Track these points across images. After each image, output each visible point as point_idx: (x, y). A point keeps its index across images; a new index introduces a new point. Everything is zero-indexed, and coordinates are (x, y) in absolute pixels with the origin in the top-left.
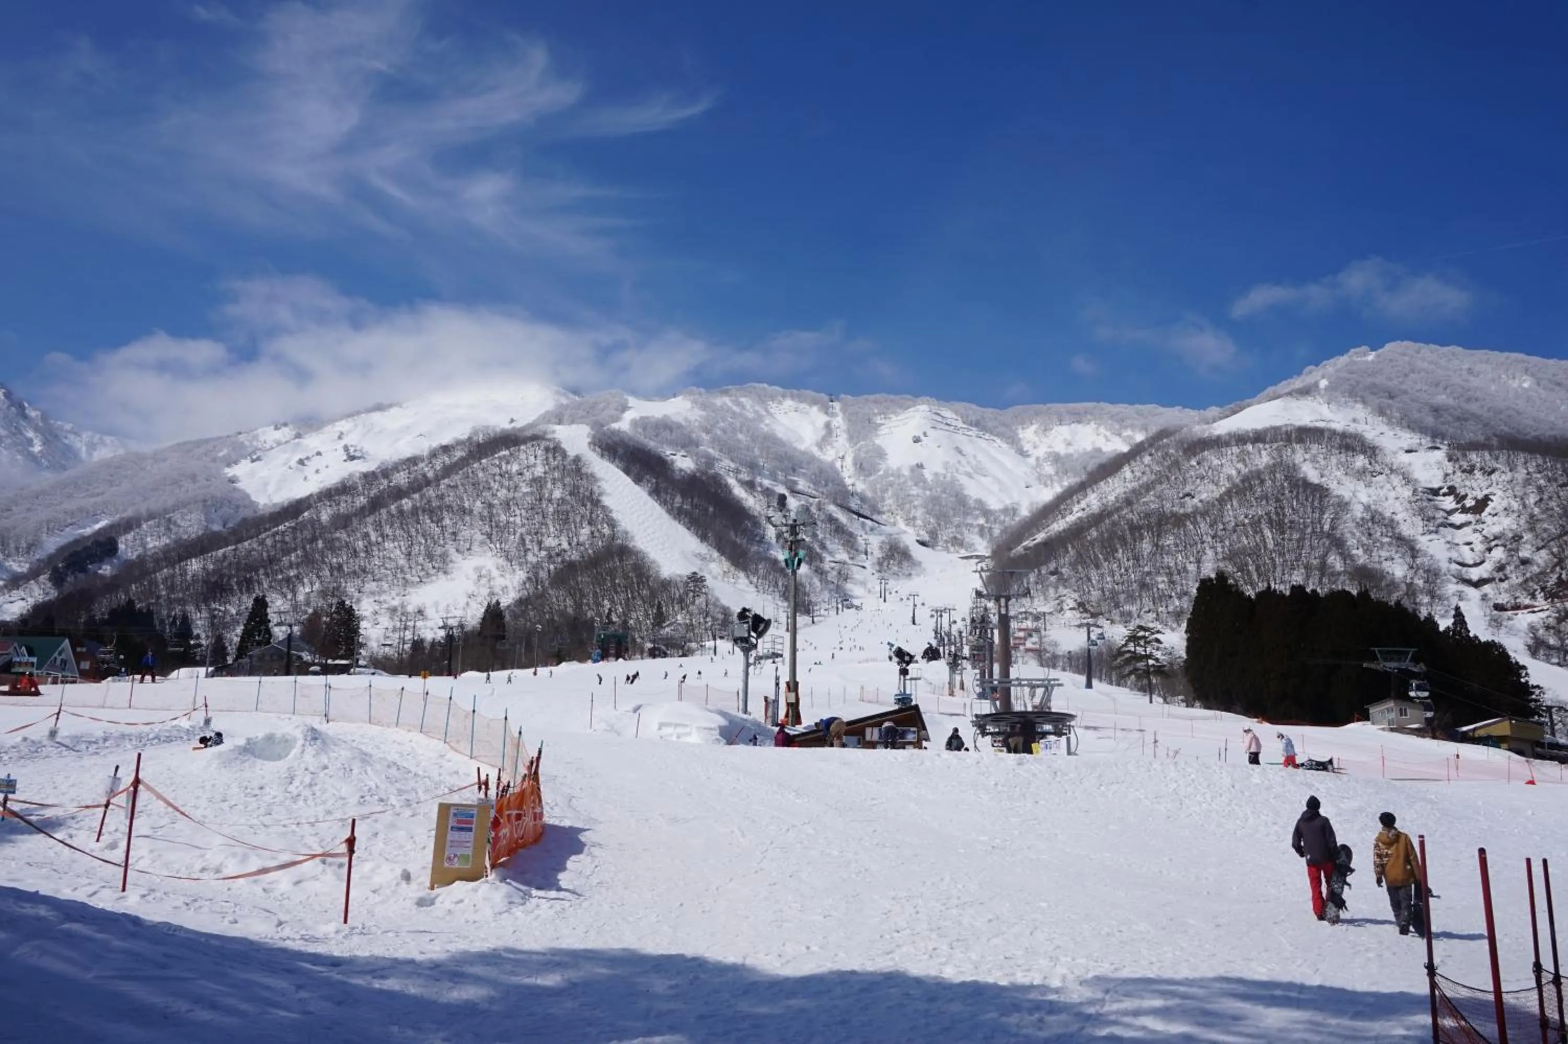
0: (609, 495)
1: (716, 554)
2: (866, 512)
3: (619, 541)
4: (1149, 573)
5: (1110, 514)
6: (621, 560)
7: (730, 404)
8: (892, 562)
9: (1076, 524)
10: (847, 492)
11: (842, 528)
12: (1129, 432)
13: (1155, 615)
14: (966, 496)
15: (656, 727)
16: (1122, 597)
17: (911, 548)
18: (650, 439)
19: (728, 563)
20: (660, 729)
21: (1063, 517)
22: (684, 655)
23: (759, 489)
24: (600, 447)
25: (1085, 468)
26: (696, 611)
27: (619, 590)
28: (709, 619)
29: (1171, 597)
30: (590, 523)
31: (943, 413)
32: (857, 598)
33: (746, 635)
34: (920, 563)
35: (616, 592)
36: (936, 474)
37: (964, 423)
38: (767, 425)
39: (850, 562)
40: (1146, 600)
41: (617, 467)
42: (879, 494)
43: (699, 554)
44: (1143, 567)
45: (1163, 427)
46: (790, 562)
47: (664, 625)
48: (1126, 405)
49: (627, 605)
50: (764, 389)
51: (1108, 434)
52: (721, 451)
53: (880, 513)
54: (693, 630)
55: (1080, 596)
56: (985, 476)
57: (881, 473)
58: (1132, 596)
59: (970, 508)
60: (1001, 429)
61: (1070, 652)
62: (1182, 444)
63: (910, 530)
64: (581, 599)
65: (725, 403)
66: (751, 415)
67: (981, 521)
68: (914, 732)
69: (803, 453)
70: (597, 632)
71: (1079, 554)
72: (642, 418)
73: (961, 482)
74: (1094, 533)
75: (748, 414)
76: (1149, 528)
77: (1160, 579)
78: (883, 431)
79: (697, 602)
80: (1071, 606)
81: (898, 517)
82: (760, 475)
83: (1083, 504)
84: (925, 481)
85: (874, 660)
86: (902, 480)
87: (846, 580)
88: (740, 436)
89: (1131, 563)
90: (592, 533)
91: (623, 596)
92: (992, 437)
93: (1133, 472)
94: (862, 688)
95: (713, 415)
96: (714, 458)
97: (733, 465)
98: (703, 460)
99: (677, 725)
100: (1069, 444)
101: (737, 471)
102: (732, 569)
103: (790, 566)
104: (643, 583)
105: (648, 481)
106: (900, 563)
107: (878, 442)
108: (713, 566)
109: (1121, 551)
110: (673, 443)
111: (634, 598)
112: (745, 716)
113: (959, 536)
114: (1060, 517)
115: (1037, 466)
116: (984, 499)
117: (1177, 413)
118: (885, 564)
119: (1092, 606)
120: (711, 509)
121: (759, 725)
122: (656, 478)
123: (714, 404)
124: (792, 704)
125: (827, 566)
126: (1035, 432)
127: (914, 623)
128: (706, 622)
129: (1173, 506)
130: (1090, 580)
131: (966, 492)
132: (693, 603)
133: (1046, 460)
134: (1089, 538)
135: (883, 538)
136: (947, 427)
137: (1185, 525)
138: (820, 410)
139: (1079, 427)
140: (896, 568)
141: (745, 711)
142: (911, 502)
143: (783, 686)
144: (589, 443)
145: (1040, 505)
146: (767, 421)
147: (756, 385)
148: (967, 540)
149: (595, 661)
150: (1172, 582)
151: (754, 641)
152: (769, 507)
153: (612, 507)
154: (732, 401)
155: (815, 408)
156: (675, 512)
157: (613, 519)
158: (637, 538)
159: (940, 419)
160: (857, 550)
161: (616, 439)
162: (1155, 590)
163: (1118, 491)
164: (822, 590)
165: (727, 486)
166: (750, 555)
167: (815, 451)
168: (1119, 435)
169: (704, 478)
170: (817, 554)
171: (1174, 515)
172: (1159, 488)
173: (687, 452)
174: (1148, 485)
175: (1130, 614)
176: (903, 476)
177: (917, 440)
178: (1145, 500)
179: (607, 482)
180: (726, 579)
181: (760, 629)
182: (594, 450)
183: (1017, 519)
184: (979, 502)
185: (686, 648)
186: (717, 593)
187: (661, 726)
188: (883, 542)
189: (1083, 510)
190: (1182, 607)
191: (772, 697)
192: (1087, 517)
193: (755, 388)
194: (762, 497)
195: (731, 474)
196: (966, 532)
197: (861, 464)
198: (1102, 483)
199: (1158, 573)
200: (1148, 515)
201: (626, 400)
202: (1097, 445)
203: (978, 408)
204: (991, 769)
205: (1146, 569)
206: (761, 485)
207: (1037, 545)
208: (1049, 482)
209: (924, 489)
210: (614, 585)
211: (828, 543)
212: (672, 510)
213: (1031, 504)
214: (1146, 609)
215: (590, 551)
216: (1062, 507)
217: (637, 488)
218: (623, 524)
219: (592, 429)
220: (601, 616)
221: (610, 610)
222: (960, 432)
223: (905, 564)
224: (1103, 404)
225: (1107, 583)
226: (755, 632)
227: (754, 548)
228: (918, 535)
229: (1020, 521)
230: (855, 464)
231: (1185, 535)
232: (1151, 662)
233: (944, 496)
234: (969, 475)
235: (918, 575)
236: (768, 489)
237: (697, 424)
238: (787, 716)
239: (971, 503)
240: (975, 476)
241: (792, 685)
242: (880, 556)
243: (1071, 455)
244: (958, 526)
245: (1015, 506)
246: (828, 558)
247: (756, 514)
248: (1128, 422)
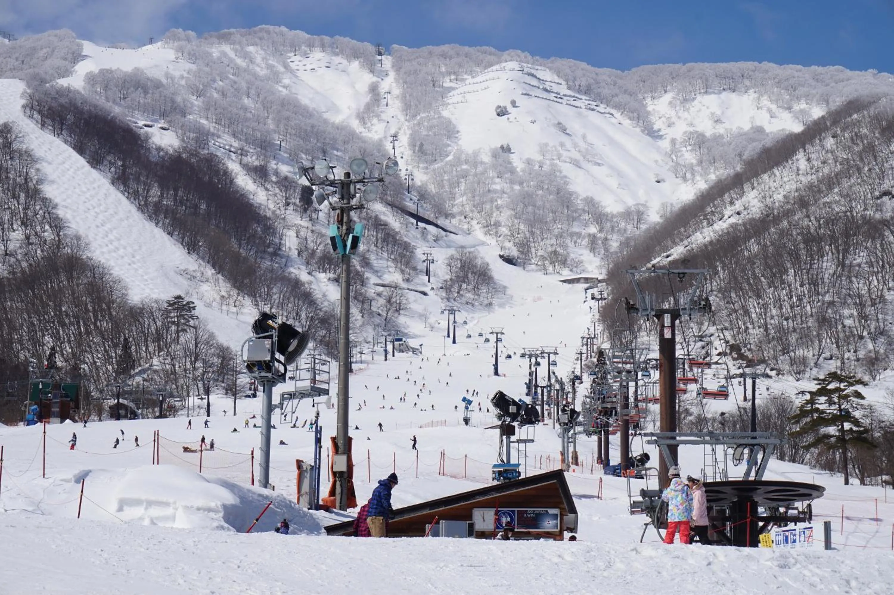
0: (53, 182)
1: (210, 271)
2: (430, 215)
3: (68, 250)
4: (832, 304)
5: (777, 220)
6: (70, 278)
7: (232, 54)
8: (464, 286)
9: (728, 233)
10: (401, 185)
11: (394, 237)
12: (803, 105)
13: (839, 363)
14: (571, 194)
15: (114, 506)
16: (793, 338)
17: (491, 267)
18: (114, 102)
19: (228, 285)
20: (120, 509)
21: (710, 224)
22: (162, 416)
23: (274, 179)
24: (40, 112)
25: (740, 155)
26: (180, 353)
27: (67, 321)
28: (199, 364)
29: (861, 337)
30: (24, 224)
31: (541, 74)
32: (415, 337)
33: (268, 358)
34: (505, 287)
35: (63, 325)
36: (529, 162)
37: (569, 88)
38: (285, 87)
39: (404, 285)
40: (826, 342)
41: (66, 142)
42: (447, 188)
43: (186, 271)
44: (823, 296)
45: (851, 97)
46: (339, 244)
47: (132, 372)
48: (799, 67)
49: (79, 344)
50: (282, 34)
51: (774, 107)
52: (218, 122)
53: (447, 216)
54: (176, 380)
55: (734, 336)
56: (599, 165)
57: (450, 158)
58: (807, 336)
59: (576, 211)
60: (622, 98)
61: (723, 414)
62: (879, 121)
63: (491, 241)
64: (10, 334)
65: (224, 54)
66: (262, 72)
67: (593, 229)
68: (555, 516)
69: (339, 128)
70: (33, 379)
71: (733, 275)
72: (103, 72)
73: (564, 173)
74: (754, 247)
75: (258, 69)
76: (833, 239)
77: (846, 312)
78: (454, 97)
79: (182, 339)
80: (720, 350)
81: (474, 223)
82: (274, 158)
83: (738, 205)
84: (513, 171)
85: (444, 423)
86: (480, 169)
87: (398, 311)
88: (246, 101)
89: (806, 289)
90: (28, 238)
91: (72, 329)
92: (609, 110)
93: (809, 160)
94: (443, 454)
95: (207, 69)
96: (208, 133)
97: (236, 144)
98: (192, 135)
99: (150, 503)
100: (718, 121)
101: (242, 152)
102: (234, 292)
103: (340, 249)
104: (102, 310)
105: (111, 164)
106: (476, 288)
107: (445, 113)
108: (205, 288)
109: (791, 271)
110: (146, 110)
111: (88, 333)
112: (266, 492)
113: (560, 250)
114: (705, 223)
115: (672, 151)
116: (597, 198)
117: (870, 79)
118: (455, 288)
119: (750, 350)
120: (203, 206)
121: (288, 505)
122: (124, 160)
123: (211, 54)
124: (341, 473)
125: (371, 291)
126: (670, 103)
127: (496, 373)
128: (195, 369)
129: (865, 209)
130: (747, 312)
131: (572, 188)
132: (176, 341)
133: (685, 142)
134: (746, 253)
135: (452, 251)
136: (545, 95)
137: (882, 237)
138: (362, 66)
139: (733, 96)
140: (470, 296)
141: (266, 483)
142: (492, 201)
143: (327, 444)
144: (24, 107)
145: (677, 207)
146: (286, 81)
147: (271, 28)
148: (572, 256)
149: (30, 423)
150: (863, 317)
151: (282, 369)
152: (288, 204)
153: (57, 200)
154: (236, 51)
155: (356, 64)
156: (151, 208)
157: (57, 218)
158: (94, 246)
159: (535, 82)
160: (415, 269)
161: (63, 101)
162: (840, 327)
163: (787, 187)
164: (363, 325)
165: (226, 173)
166: (259, 273)
167: (355, 125)
168: (789, 109)
169: (193, 160)
170: (358, 273)
171: (867, 221)
172: (846, 183)
173: (169, 122)
174: (830, 178)
175: (804, 361)
176: (482, 163)
177: (502, 112)
178: (826, 199)
179: (50, 163)
180: (224, 308)
181: (291, 348)
182: (31, 117)
183: (644, 227)
184: (590, 202)
185: (165, 406)
186: (211, 327)
187: (121, 506)
188: (452, 258)
189: (738, 213)
190: (877, 352)
191: (309, 459)
192: (745, 224)
193: (268, 32)
194: (277, 191)
195: (233, 156)
196: (571, 245)
197: (422, 145)
198: (765, 176)
199: (844, 304)
200: (831, 221)
201: (80, 46)
202: (758, 123)
203: (589, 67)
204: (733, 575)
205: (828, 298)
206: (276, 173)
207: (674, 263)
208: (689, 175)
209: (512, 182)
210: (59, 314)
211: (372, 258)
212: (146, 205)
213: (664, 206)
214: (827, 354)
215: (24, 264)
216: (709, 210)
217: (94, 173)
218: (73, 226)
219: (29, 86)
220: (39, 358)
221: (53, 349)
222: (564, 101)
223: (484, 290)
224: (766, 65)
225: (772, 318)
226: (282, 353)
227: (266, 264)
228: (502, 248)
229: (648, 230)
230: (412, 145)
231: (883, 251)
232: (847, 426)
233: (540, 192)
234: (577, 164)
235: (502, 305)
236: (286, 178)
237: (183, 82)
238: (332, 493)
239: (580, 204)
240: (584, 164)
241: (340, 443)
242: (448, 277)
243: (721, 136)
244: (560, 236)
245: (642, 209)
246: (373, 279)
247: (269, 214)
248: (801, 91)
